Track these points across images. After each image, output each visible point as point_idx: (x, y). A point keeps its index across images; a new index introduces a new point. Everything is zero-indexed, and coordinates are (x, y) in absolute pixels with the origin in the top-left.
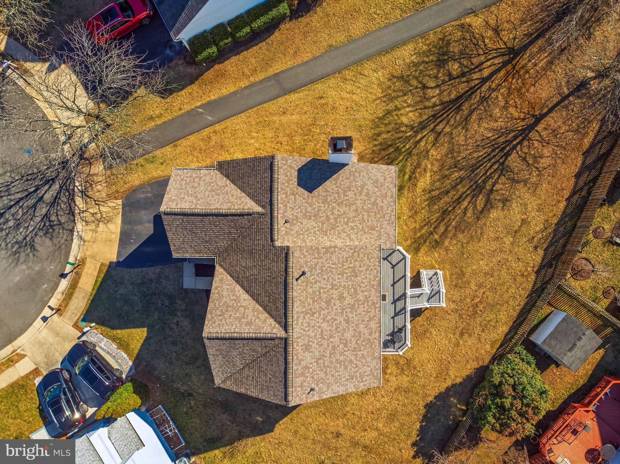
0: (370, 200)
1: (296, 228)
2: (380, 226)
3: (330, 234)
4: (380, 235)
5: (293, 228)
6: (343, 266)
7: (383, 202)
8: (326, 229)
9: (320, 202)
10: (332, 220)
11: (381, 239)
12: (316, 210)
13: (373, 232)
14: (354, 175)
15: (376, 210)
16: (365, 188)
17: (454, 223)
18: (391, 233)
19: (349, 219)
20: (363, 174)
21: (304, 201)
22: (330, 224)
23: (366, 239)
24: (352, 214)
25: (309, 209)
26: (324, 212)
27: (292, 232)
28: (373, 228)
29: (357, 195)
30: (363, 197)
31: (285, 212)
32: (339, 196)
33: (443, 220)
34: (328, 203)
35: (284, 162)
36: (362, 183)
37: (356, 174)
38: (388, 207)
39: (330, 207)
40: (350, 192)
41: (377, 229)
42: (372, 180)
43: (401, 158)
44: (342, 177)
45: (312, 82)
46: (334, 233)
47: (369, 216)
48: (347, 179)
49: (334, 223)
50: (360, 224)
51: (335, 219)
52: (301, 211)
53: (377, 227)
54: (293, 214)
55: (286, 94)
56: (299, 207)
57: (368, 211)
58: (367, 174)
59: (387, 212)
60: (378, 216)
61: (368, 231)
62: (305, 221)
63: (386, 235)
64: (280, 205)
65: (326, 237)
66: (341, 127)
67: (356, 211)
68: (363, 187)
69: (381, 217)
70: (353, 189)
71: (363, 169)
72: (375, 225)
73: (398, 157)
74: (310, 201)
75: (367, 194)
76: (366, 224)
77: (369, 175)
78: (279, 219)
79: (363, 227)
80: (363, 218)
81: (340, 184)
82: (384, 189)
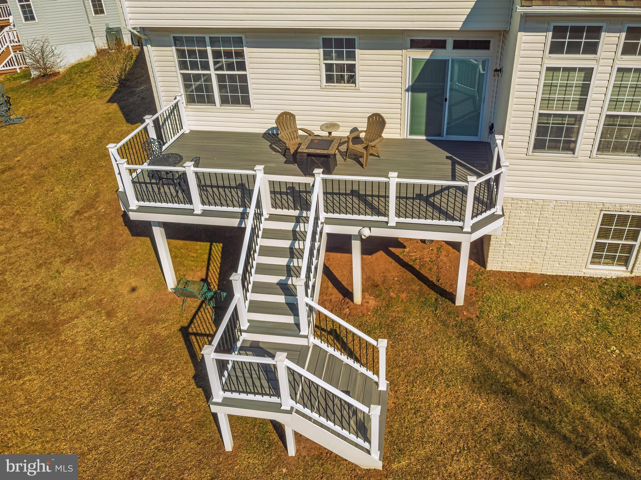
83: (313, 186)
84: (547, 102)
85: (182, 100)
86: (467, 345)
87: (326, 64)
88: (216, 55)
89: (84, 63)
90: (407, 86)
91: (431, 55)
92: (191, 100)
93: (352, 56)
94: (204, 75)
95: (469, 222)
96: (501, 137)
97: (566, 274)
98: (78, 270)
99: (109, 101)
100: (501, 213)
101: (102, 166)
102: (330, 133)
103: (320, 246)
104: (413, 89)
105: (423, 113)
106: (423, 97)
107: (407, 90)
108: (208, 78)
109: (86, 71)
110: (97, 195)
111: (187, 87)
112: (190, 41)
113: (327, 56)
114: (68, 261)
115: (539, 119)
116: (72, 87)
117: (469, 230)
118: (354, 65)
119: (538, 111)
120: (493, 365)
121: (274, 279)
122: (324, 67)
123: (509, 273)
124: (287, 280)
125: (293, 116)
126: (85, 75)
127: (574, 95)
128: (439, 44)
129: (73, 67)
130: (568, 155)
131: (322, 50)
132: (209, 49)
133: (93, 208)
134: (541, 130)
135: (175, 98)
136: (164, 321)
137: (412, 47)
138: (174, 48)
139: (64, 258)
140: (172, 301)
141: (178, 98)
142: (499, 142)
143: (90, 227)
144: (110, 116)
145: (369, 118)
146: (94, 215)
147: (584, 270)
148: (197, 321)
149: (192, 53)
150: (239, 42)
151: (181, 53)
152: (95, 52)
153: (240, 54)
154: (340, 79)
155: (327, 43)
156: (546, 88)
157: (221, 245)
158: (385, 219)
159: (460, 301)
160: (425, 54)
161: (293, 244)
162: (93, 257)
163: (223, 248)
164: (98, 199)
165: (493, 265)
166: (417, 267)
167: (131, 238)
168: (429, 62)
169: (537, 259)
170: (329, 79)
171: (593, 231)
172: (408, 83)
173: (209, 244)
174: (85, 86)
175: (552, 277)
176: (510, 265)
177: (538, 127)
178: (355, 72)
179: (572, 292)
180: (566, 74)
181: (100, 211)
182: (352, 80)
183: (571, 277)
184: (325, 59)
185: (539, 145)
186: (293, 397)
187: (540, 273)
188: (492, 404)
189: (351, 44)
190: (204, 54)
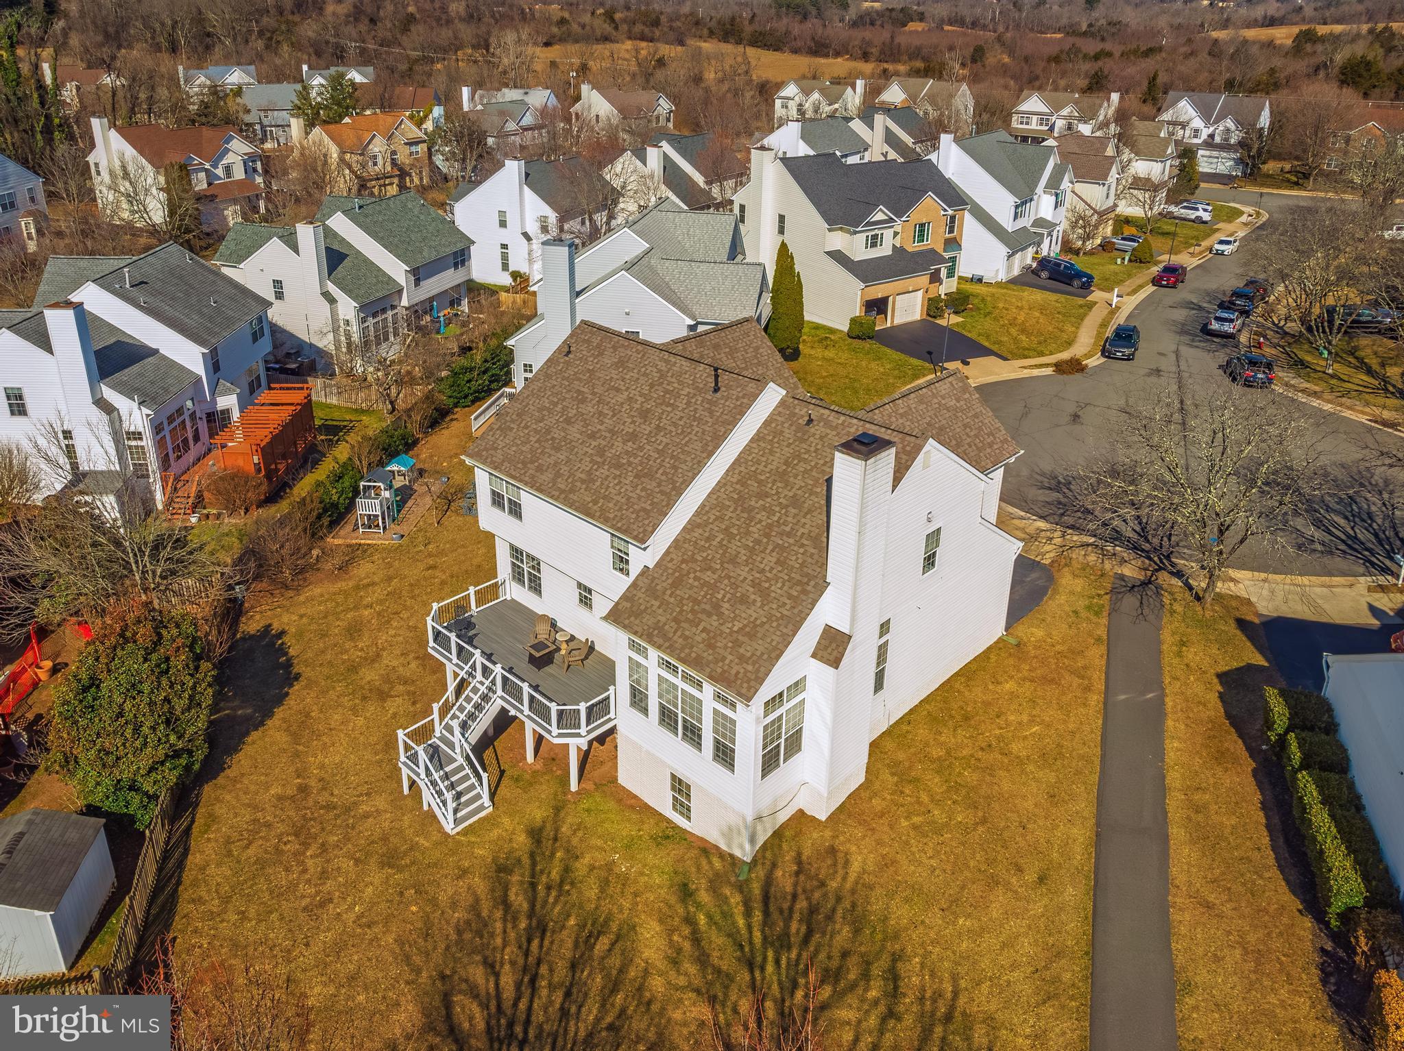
0: (729, 601)
1: (788, 433)
2: (668, 604)
3: (735, 489)
5: (793, 428)
7: (703, 631)
8: (748, 486)
9: (799, 492)
10: (753, 503)
11: (646, 592)
12: (791, 479)
13: (670, 581)
14: (799, 583)
15: (703, 606)
16: (759, 599)
17: (499, 925)
18: (637, 622)
19: (731, 537)
20: (788, 607)
21: (821, 462)
22: (751, 496)
24: (734, 546)
25: (801, 467)
26: (778, 493)
27: (786, 425)
29: (758, 575)
30: (745, 588)
31: (827, 424)
32: (781, 534)
33: (531, 914)
34: (787, 506)
35: (908, 448)
36: (773, 595)
37: (799, 588)
39: (777, 509)
40: (774, 560)
41: (669, 592)
42: (763, 624)
43: (757, 936)
44: (812, 555)
45: (1098, 888)
47: (704, 585)
48: (802, 565)
49: (746, 506)
50: (705, 559)
51: (750, 510)
52: (808, 451)
53: (671, 595)
54: (814, 435)
55: (1098, 824)
56: (816, 451)
57: (714, 587)
58: (783, 615)
59: (679, 633)
60: (688, 607)
62: (787, 451)
64: (843, 418)
65: (735, 480)
66: (933, 862)
67: (733, 560)
68: (765, 594)
69: (681, 612)
70: (774, 572)
71: (796, 611)
72: (678, 592)
73: (763, 932)
74: (814, 473)
75: (744, 600)
76: (695, 572)
77: (777, 620)
78: (822, 411)
79: (696, 561)
80: (710, 569)
81: (803, 545)
82: (725, 648)
85: (509, 576)
92: (514, 578)
94: (521, 567)
97: (659, 810)
108: (523, 570)
125: (550, 619)
130: (645, 717)
154: (586, 604)
158: (523, 709)
159: (574, 789)
165: (621, 780)
170: (581, 601)
171: (668, 782)
176: (629, 785)
178: (592, 604)
182: (591, 608)
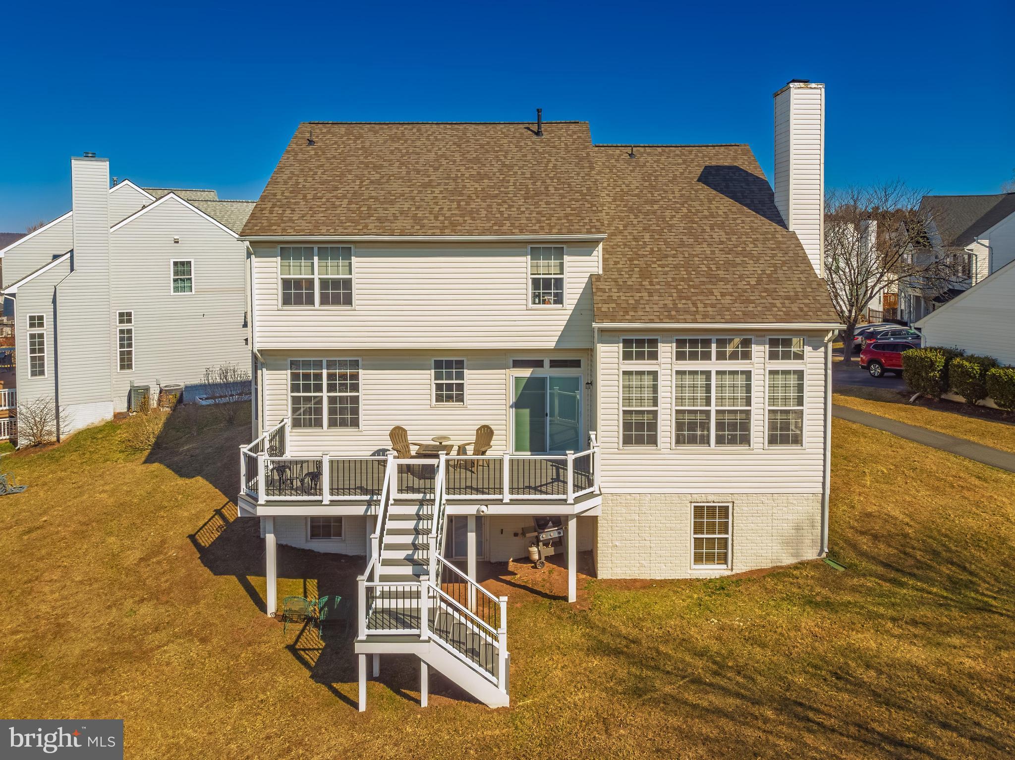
0: (718, 268)
1: (621, 165)
2: (657, 291)
4: (630, 288)
6: (552, 179)
7: (723, 295)
8: (628, 201)
9: (683, 192)
10: (649, 208)
11: (619, 290)
12: (665, 187)
14: (767, 239)
15: (697, 280)
16: (746, 259)
19: (659, 232)
22: (640, 206)
23: (616, 263)
24: (671, 237)
25: (663, 180)
26: (664, 198)
28: (645, 274)
29: (721, 246)
30: (721, 257)
31: (650, 154)
34: (685, 203)
36: (754, 252)
37: (771, 242)
38: (713, 306)
39: (678, 206)
40: (722, 233)
41: (646, 283)
42: (774, 271)
44: (752, 221)
46: (622, 211)
47: (676, 267)
48: (753, 229)
49: (644, 211)
50: (652, 252)
51: (653, 213)
52: (655, 171)
53: (651, 283)
57: (688, 266)
59: (700, 305)
60: (682, 285)
61: (636, 266)
63: (632, 302)
64: (659, 149)
67: (682, 244)
68: (747, 255)
69: (679, 291)
70: (734, 239)
72: (656, 280)
74: (680, 180)
75: (731, 264)
76: (654, 263)
77: (783, 265)
79: (646, 256)
80: (666, 256)
81: (735, 219)
82: (763, 298)
83: (438, 466)
84: (627, 400)
85: (288, 422)
86: (581, 629)
87: (436, 384)
88: (331, 377)
89: (96, 428)
90: (511, 403)
91: (531, 374)
92: (296, 424)
93: (460, 376)
94: (315, 397)
95: (571, 496)
96: (595, 433)
97: (673, 578)
98: (156, 608)
99: (145, 462)
100: (599, 493)
101: (163, 517)
102: (441, 443)
103: (443, 522)
104: (517, 405)
105: (527, 428)
106: (526, 412)
107: (511, 407)
108: (319, 401)
109: (100, 436)
110: (163, 542)
111: (295, 410)
112: (307, 364)
113: (438, 377)
114: (142, 600)
115: (623, 417)
116: (84, 454)
117: (573, 502)
118: (463, 384)
119: (621, 409)
120: (606, 639)
121: (401, 555)
122: (434, 386)
123: (619, 580)
124: (413, 554)
125: (405, 431)
126: (100, 441)
127: (647, 394)
128: (539, 364)
129: (80, 433)
130: (650, 448)
131: (433, 371)
132: (325, 372)
133: (161, 553)
134: (627, 426)
135: (282, 421)
136: (265, 643)
137: (514, 367)
138: (289, 371)
139: (137, 599)
140: (272, 625)
141: (285, 421)
142: (593, 437)
143: (161, 570)
144: (156, 473)
145: (477, 430)
146: (164, 559)
147: (690, 572)
148: (303, 639)
149: (306, 377)
150: (355, 364)
151: (295, 377)
152: (112, 414)
153: (355, 377)
154: (449, 398)
155: (438, 365)
156: (626, 389)
157: (316, 581)
158: (500, 497)
159: (572, 597)
160: (526, 373)
161: (417, 524)
162: (172, 595)
163: (318, 583)
164: (166, 546)
165: (604, 573)
166: (530, 586)
167: (215, 577)
168: (530, 380)
169: (643, 562)
170: (439, 398)
171: (689, 525)
172: (512, 399)
173: (302, 580)
174: (103, 452)
175: (661, 581)
176: (618, 571)
177: (624, 422)
178: (463, 391)
179: (680, 590)
180: (639, 377)
181: (171, 556)
182: (460, 399)
183: (678, 580)
184: (436, 379)
185: (627, 441)
186: (431, 627)
187: (649, 578)
188: (605, 662)
189: (460, 364)
190: (318, 377)
